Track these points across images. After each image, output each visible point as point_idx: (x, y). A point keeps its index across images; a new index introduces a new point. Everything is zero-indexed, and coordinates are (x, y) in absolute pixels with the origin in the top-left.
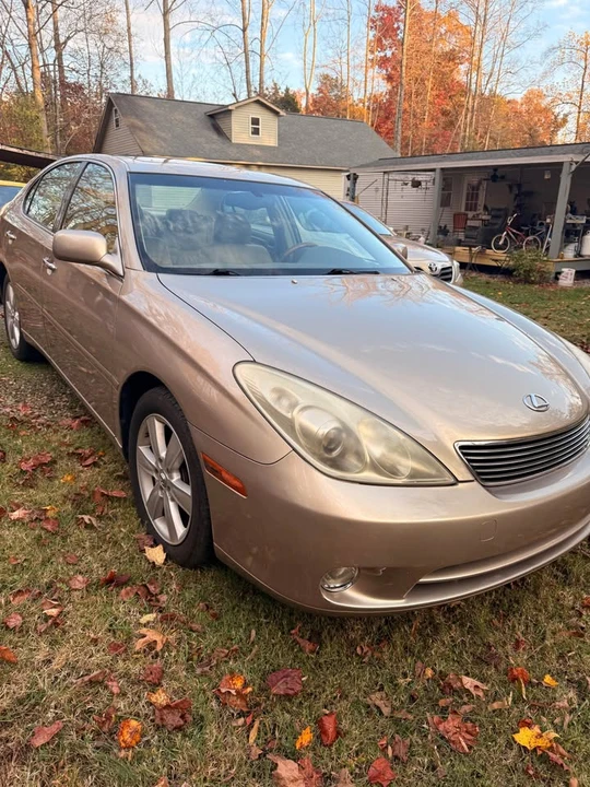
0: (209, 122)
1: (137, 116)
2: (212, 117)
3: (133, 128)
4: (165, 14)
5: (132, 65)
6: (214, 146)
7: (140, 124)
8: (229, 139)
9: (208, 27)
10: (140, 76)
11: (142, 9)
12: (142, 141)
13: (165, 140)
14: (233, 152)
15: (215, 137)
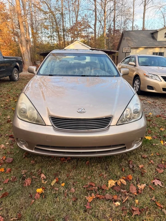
0: (151, 35)
1: (129, 36)
2: (152, 34)
3: (127, 40)
4: (145, 6)
5: (133, 22)
6: (151, 43)
7: (129, 38)
8: (157, 40)
9: (158, 7)
10: (136, 25)
11: (139, 6)
12: (129, 43)
13: (136, 42)
14: (156, 44)
15: (152, 40)
